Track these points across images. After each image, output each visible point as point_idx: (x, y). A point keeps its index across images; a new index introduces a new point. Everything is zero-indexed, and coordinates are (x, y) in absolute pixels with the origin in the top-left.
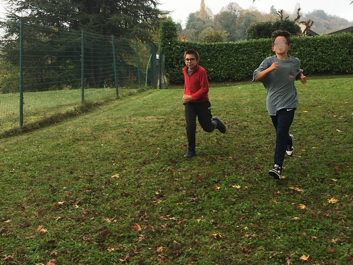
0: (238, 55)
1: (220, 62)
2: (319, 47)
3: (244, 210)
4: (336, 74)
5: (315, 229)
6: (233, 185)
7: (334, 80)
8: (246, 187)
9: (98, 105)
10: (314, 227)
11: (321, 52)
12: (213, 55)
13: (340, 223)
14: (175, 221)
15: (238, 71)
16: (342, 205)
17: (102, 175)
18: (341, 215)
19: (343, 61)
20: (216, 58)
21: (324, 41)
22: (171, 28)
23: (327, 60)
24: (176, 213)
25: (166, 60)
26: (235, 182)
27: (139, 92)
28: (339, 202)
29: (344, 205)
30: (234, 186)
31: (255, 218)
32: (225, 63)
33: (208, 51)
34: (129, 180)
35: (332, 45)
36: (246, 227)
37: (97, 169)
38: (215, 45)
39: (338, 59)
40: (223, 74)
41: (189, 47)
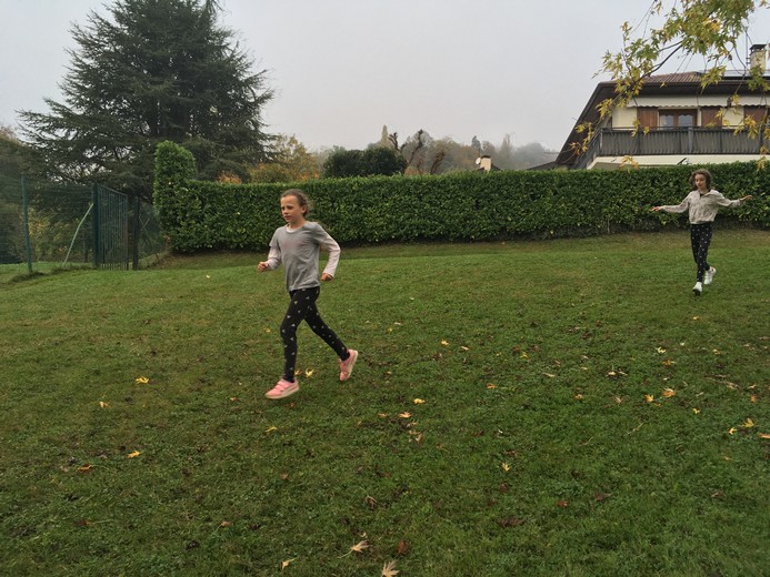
1: (257, 219)
2: (425, 194)
4: (454, 242)
11: (429, 202)
12: (245, 206)
19: (466, 219)
20: (251, 210)
21: (434, 185)
22: (173, 158)
23: (438, 217)
32: (267, 220)
33: (238, 197)
35: (448, 192)
38: (249, 188)
39: (458, 216)
41: (205, 191)
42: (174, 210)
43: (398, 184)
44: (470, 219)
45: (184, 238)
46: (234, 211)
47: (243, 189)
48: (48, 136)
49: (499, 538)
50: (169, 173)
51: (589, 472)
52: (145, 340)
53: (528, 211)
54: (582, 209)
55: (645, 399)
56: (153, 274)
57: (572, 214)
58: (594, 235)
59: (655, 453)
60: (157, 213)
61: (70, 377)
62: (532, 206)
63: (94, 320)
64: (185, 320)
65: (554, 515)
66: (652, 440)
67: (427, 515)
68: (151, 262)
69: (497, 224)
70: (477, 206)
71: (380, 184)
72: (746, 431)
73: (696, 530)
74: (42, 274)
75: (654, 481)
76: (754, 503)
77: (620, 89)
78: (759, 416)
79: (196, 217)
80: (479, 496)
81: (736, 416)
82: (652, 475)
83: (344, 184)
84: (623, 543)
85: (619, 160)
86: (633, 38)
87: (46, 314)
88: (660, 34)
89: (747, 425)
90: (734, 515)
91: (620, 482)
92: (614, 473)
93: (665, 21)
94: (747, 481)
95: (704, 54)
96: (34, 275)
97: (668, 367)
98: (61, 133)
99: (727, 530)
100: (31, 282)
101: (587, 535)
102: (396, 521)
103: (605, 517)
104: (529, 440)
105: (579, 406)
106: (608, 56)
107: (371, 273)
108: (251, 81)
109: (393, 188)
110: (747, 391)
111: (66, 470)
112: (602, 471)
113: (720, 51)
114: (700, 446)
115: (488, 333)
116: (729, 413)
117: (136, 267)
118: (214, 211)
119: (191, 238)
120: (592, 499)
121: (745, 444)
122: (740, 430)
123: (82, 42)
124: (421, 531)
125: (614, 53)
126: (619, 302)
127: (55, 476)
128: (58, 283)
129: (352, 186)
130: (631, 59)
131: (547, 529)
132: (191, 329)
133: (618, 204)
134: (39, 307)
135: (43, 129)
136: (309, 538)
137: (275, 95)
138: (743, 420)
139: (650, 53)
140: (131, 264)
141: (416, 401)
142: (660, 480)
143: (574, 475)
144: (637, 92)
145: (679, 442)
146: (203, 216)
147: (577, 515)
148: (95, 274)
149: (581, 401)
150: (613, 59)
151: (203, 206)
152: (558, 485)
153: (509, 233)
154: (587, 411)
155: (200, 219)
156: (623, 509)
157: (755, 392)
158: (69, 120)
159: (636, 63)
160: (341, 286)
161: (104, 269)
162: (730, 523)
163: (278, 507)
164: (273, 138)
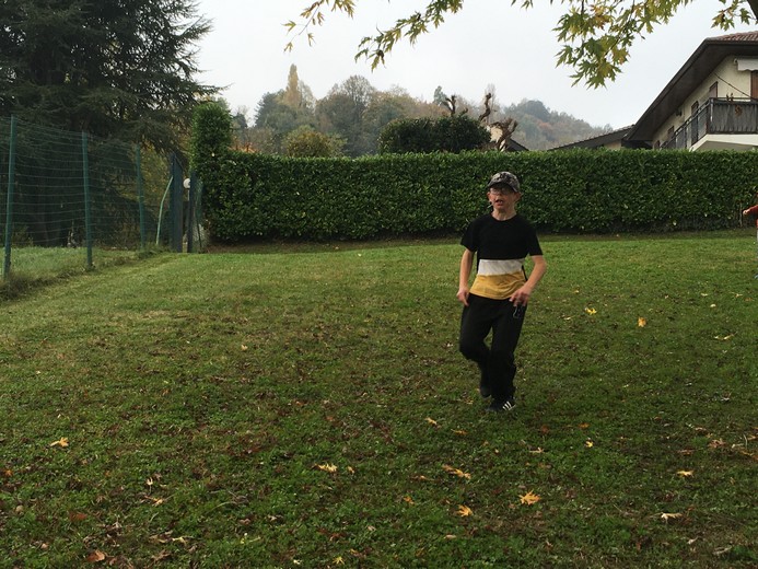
0: (360, 186)
1: (320, 200)
2: (526, 175)
3: (338, 520)
4: (559, 234)
5: (488, 560)
6: (322, 464)
7: (556, 244)
8: (350, 469)
9: (42, 283)
10: (485, 557)
11: (532, 185)
12: (306, 184)
13: (541, 546)
14: (182, 544)
15: (358, 220)
16: (547, 508)
17: (27, 442)
18: (545, 529)
19: (574, 205)
20: (313, 190)
21: (537, 164)
22: (218, 123)
23: (542, 203)
24: (186, 528)
25: (205, 192)
26: (325, 458)
27: (141, 257)
28: (541, 502)
29: (552, 508)
30: (322, 467)
31: (362, 537)
32: (332, 202)
33: (297, 174)
34: (90, 451)
35: (554, 173)
36: (340, 559)
37: (20, 427)
38: (311, 163)
39: (565, 202)
40: (327, 225)
41: (256, 165)
42: (217, 187)
44: (578, 206)
45: (227, 222)
46: (292, 191)
47: (304, 163)
50: (211, 142)
53: (648, 198)
54: (710, 196)
57: (698, 202)
58: (724, 228)
62: (652, 192)
69: (611, 212)
70: (588, 191)
71: (472, 162)
79: (244, 197)
83: (428, 161)
118: (267, 190)
119: (238, 222)
129: (438, 163)
133: (751, 192)
146: (253, 196)
151: (253, 183)
153: (625, 223)
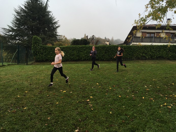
12: (53, 51)
33: (51, 49)
39: (101, 55)
41: (44, 47)
42: (36, 51)
43: (88, 47)
44: (104, 56)
45: (38, 58)
46: (50, 52)
47: (52, 47)
48: (8, 34)
49: (109, 129)
50: (36, 43)
51: (130, 114)
52: (29, 81)
54: (129, 54)
55: (142, 98)
56: (31, 66)
57: (127, 55)
58: (132, 60)
59: (144, 110)
60: (32, 52)
61: (11, 90)
63: (17, 76)
64: (38, 77)
65: (121, 124)
66: (144, 107)
67: (93, 123)
68: (30, 63)
69: (110, 57)
70: (106, 53)
71: (84, 47)
72: (165, 106)
73: (153, 128)
74: (5, 66)
75: (144, 117)
76: (166, 122)
77: (138, 28)
78: (168, 102)
79: (41, 53)
80: (105, 119)
81: (163, 102)
82: (143, 115)
83: (76, 47)
84: (137, 131)
85: (138, 43)
86: (141, 17)
87: (6, 75)
88: (147, 16)
89: (165, 104)
90: (161, 125)
91: (136, 117)
92: (135, 115)
93: (148, 13)
94: (165, 117)
95: (157, 21)
96: (3, 66)
97: (148, 91)
98: (11, 33)
99: (160, 128)
100: (2, 67)
101: (129, 129)
102: (86, 125)
103: (133, 125)
104: (116, 106)
105: (128, 99)
106: (135, 21)
107: (81, 67)
108: (55, 23)
109: (87, 48)
110: (165, 96)
111: (10, 111)
112: (132, 114)
113: (160, 20)
114: (154, 109)
115: (107, 82)
116: (161, 101)
117: (27, 65)
118: (46, 52)
119: (40, 58)
120: (130, 120)
121: (164, 109)
122: (163, 105)
123: (16, 12)
124: (91, 127)
125: (137, 20)
126: (137, 75)
127: (7, 113)
128: (9, 68)
129: (77, 47)
130: (140, 21)
131: (120, 127)
132: (39, 79)
133: (137, 53)
134: (4, 73)
135: (7, 32)
136: (65, 128)
137: (60, 26)
138: (164, 103)
139: (145, 20)
140: (26, 64)
141: (91, 97)
142: (145, 116)
143: (126, 115)
144: (142, 29)
145: (150, 108)
146: (43, 53)
147: (126, 124)
148: (17, 66)
149: (128, 98)
150: (136, 21)
151: (43, 51)
152: (123, 117)
153: (113, 59)
154: (129, 100)
155: (42, 54)
156: (137, 123)
157: (167, 97)
158: (13, 30)
159: (142, 22)
160: (74, 70)
161: (19, 65)
162: (161, 126)
163: (59, 121)
164: (60, 36)
